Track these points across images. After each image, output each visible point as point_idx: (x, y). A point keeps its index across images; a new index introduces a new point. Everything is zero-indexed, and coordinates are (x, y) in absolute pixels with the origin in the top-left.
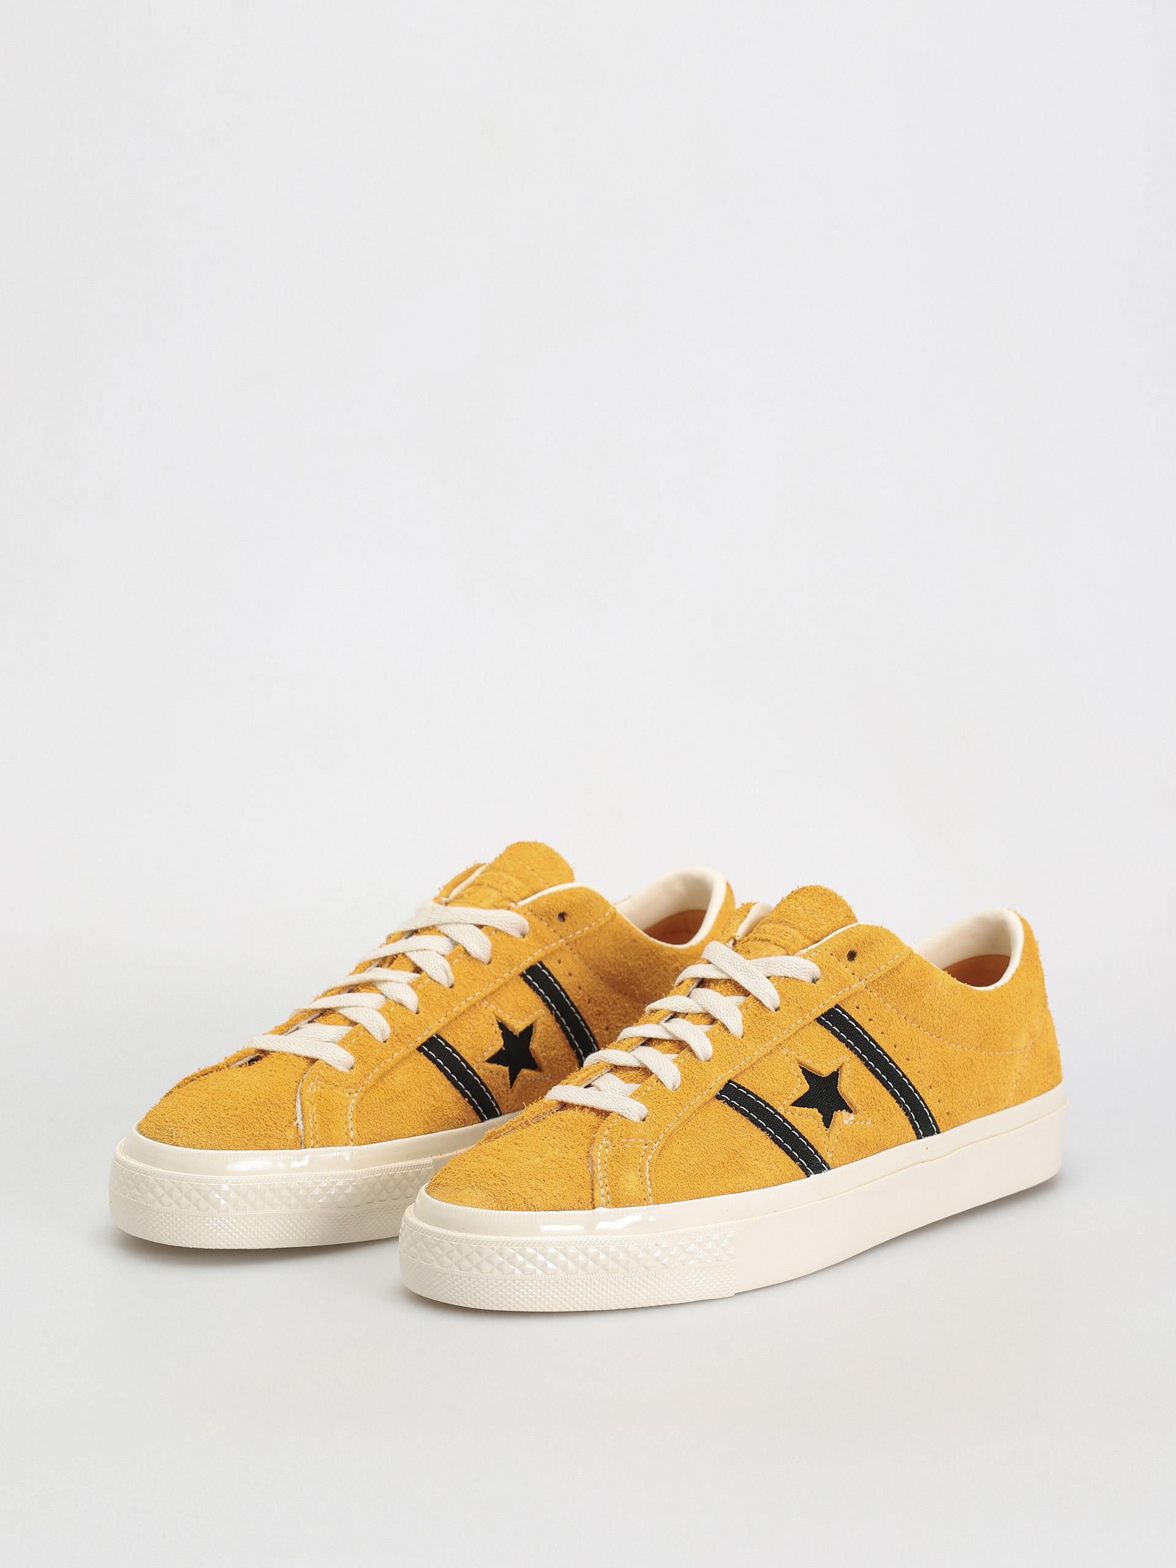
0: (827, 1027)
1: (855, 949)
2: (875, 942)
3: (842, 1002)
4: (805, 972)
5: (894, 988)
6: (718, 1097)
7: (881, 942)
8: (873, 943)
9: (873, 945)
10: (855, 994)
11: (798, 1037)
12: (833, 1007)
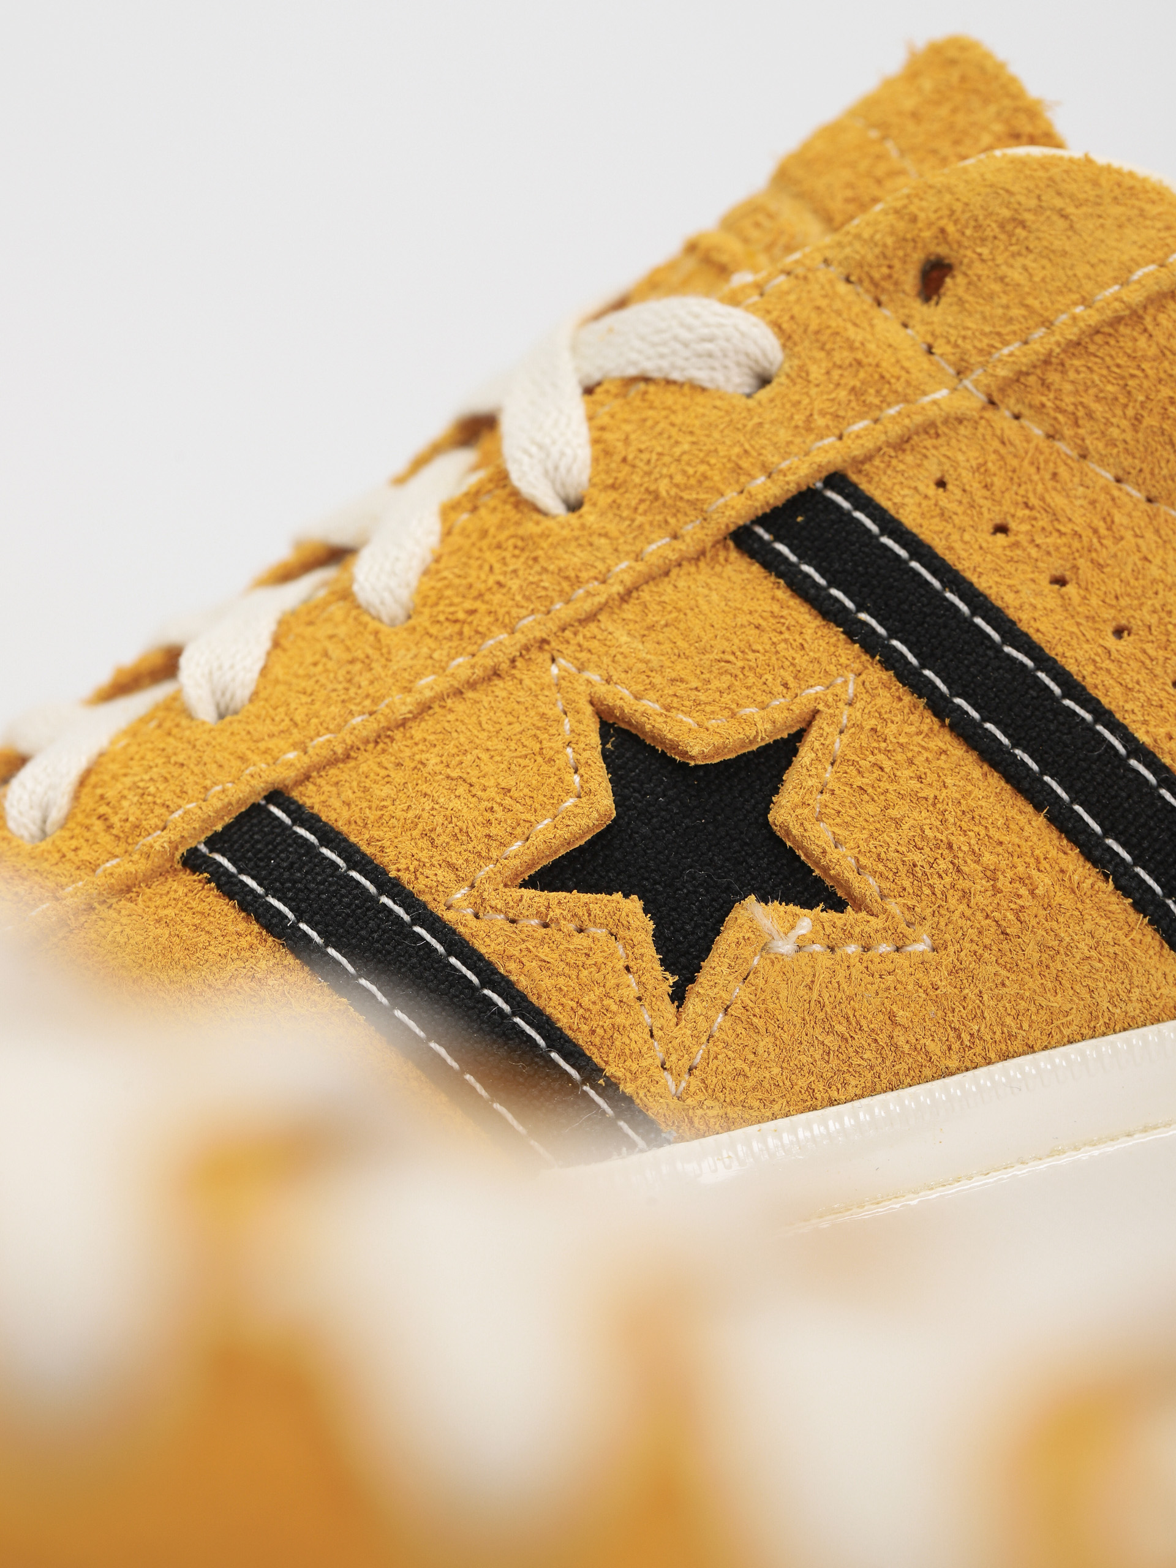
0: (771, 563)
1: (942, 250)
2: (1028, 217)
3: (859, 463)
4: (710, 355)
5: (1123, 400)
6: (193, 861)
7: (1065, 217)
8: (1023, 224)
9: (1019, 231)
10: (930, 429)
11: (630, 611)
12: (819, 485)
